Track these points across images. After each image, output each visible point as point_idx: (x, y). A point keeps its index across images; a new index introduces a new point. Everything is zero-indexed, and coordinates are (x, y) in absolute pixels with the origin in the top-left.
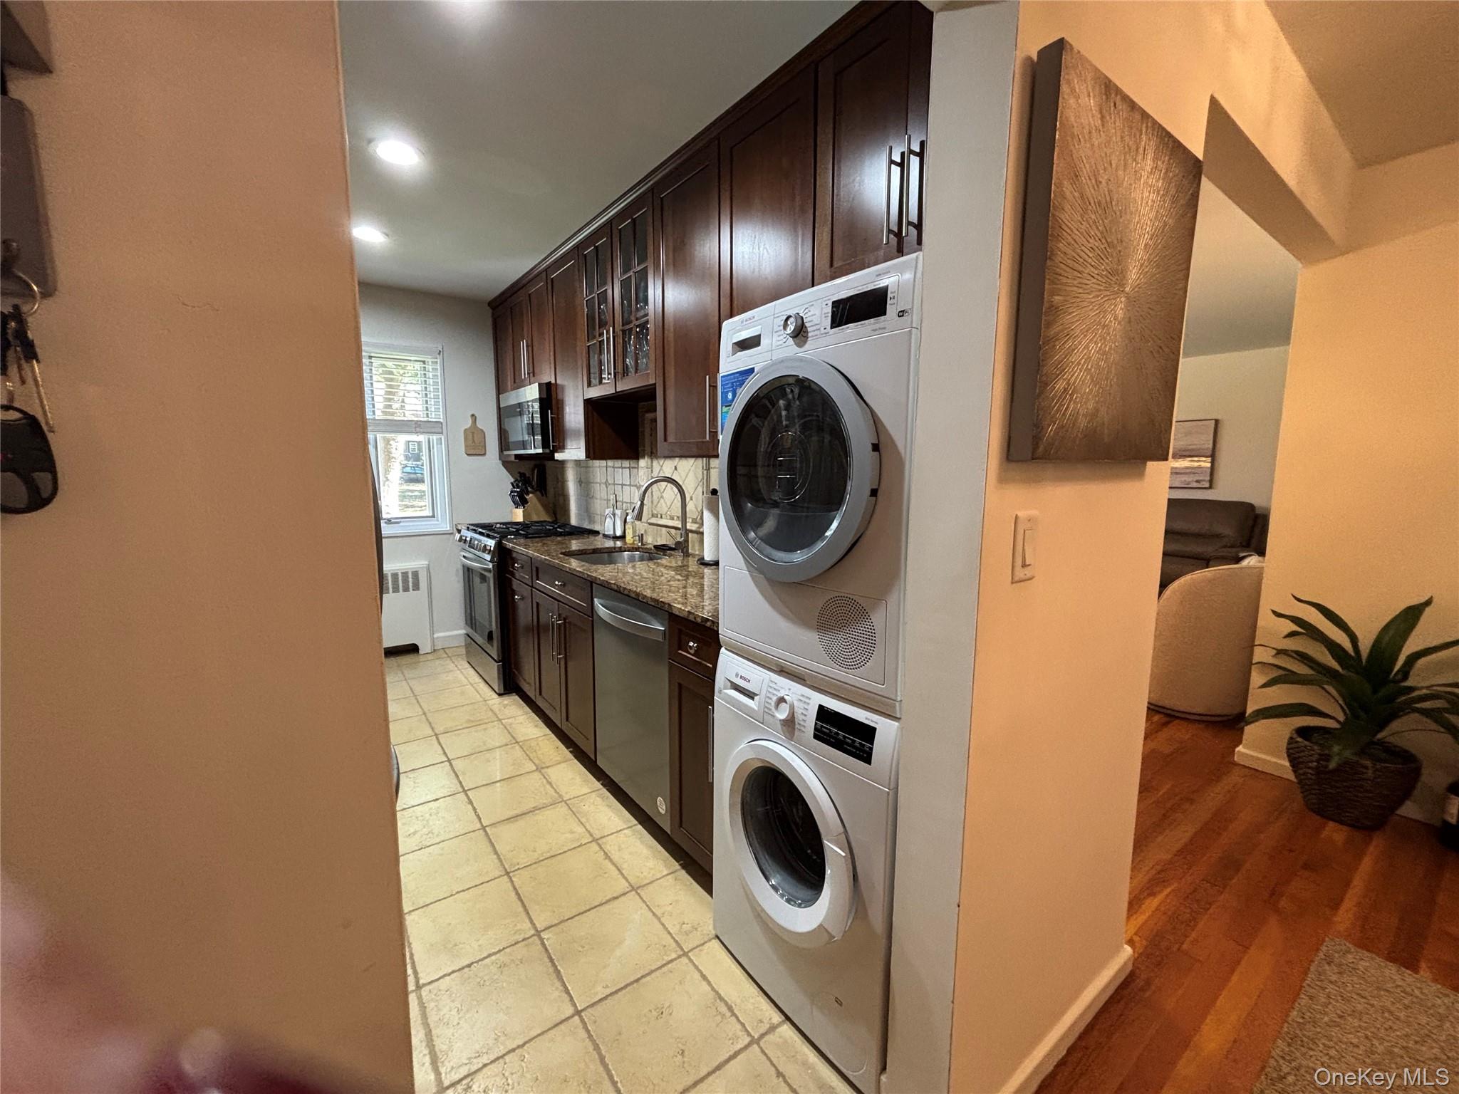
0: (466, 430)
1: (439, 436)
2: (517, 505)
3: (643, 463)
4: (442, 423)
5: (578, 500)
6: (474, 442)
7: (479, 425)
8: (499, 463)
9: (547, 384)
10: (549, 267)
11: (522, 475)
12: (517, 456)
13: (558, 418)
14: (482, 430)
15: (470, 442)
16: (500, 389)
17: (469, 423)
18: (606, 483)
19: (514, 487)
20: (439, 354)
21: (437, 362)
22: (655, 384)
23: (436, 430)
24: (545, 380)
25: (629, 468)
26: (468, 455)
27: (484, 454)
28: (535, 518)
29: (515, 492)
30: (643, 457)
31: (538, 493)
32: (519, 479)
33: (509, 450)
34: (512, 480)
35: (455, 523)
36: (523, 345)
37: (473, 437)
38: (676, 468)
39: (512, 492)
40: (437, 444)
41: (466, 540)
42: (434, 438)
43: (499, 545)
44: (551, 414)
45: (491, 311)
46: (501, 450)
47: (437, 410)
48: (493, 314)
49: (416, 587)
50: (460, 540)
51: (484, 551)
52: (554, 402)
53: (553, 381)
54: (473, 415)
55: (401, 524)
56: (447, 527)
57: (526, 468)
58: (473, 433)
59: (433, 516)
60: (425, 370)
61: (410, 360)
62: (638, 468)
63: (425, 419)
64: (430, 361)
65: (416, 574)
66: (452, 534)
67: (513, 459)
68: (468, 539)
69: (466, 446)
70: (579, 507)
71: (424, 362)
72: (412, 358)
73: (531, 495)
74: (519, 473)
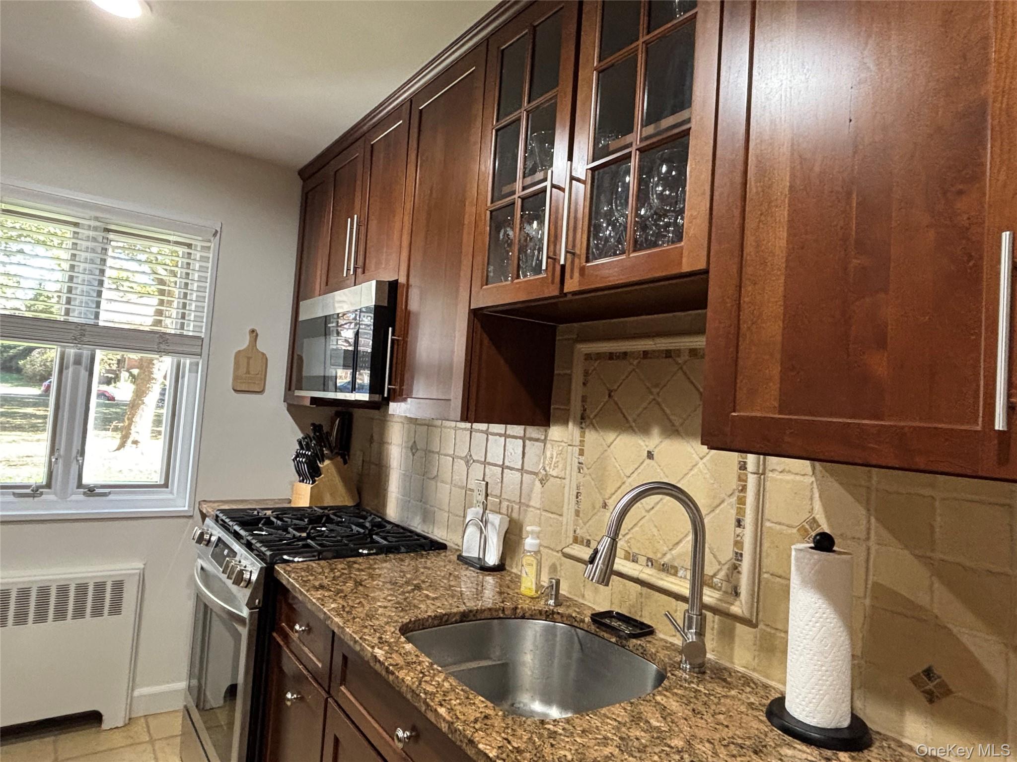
0: (239, 351)
1: (195, 359)
2: (303, 477)
3: (556, 432)
4: (202, 340)
5: (406, 477)
6: (248, 372)
7: (261, 346)
8: (283, 407)
9: (390, 283)
10: (416, 94)
11: (317, 428)
12: (314, 400)
13: (405, 342)
14: (263, 354)
15: (243, 370)
16: (301, 293)
17: (244, 343)
18: (469, 461)
19: (302, 448)
20: (215, 235)
21: (209, 248)
22: (706, 272)
23: (193, 350)
24: (388, 277)
25: (524, 438)
26: (235, 391)
27: (261, 392)
28: (328, 501)
29: (303, 455)
30: (565, 422)
31: (339, 459)
32: (312, 435)
33: (300, 388)
34: (300, 435)
35: (198, 500)
36: (352, 225)
37: (248, 364)
38: (650, 455)
39: (297, 456)
40: (190, 371)
41: (209, 541)
42: (187, 362)
43: (269, 575)
44: (393, 334)
45: (301, 182)
46: (289, 387)
47: (198, 319)
48: (303, 188)
49: (116, 609)
50: (200, 539)
51: (237, 582)
52: (399, 314)
53: (402, 280)
54: (253, 331)
55: (111, 497)
56: (183, 506)
57: (322, 416)
58: (249, 358)
59: (166, 485)
60: (189, 258)
61: (169, 241)
62: (544, 441)
63: (178, 332)
64: (199, 244)
65: (118, 587)
66: (191, 517)
67: (307, 403)
68: (214, 539)
69: (236, 378)
70: (406, 492)
71: (189, 246)
72: (171, 238)
73: (327, 462)
74: (313, 425)
